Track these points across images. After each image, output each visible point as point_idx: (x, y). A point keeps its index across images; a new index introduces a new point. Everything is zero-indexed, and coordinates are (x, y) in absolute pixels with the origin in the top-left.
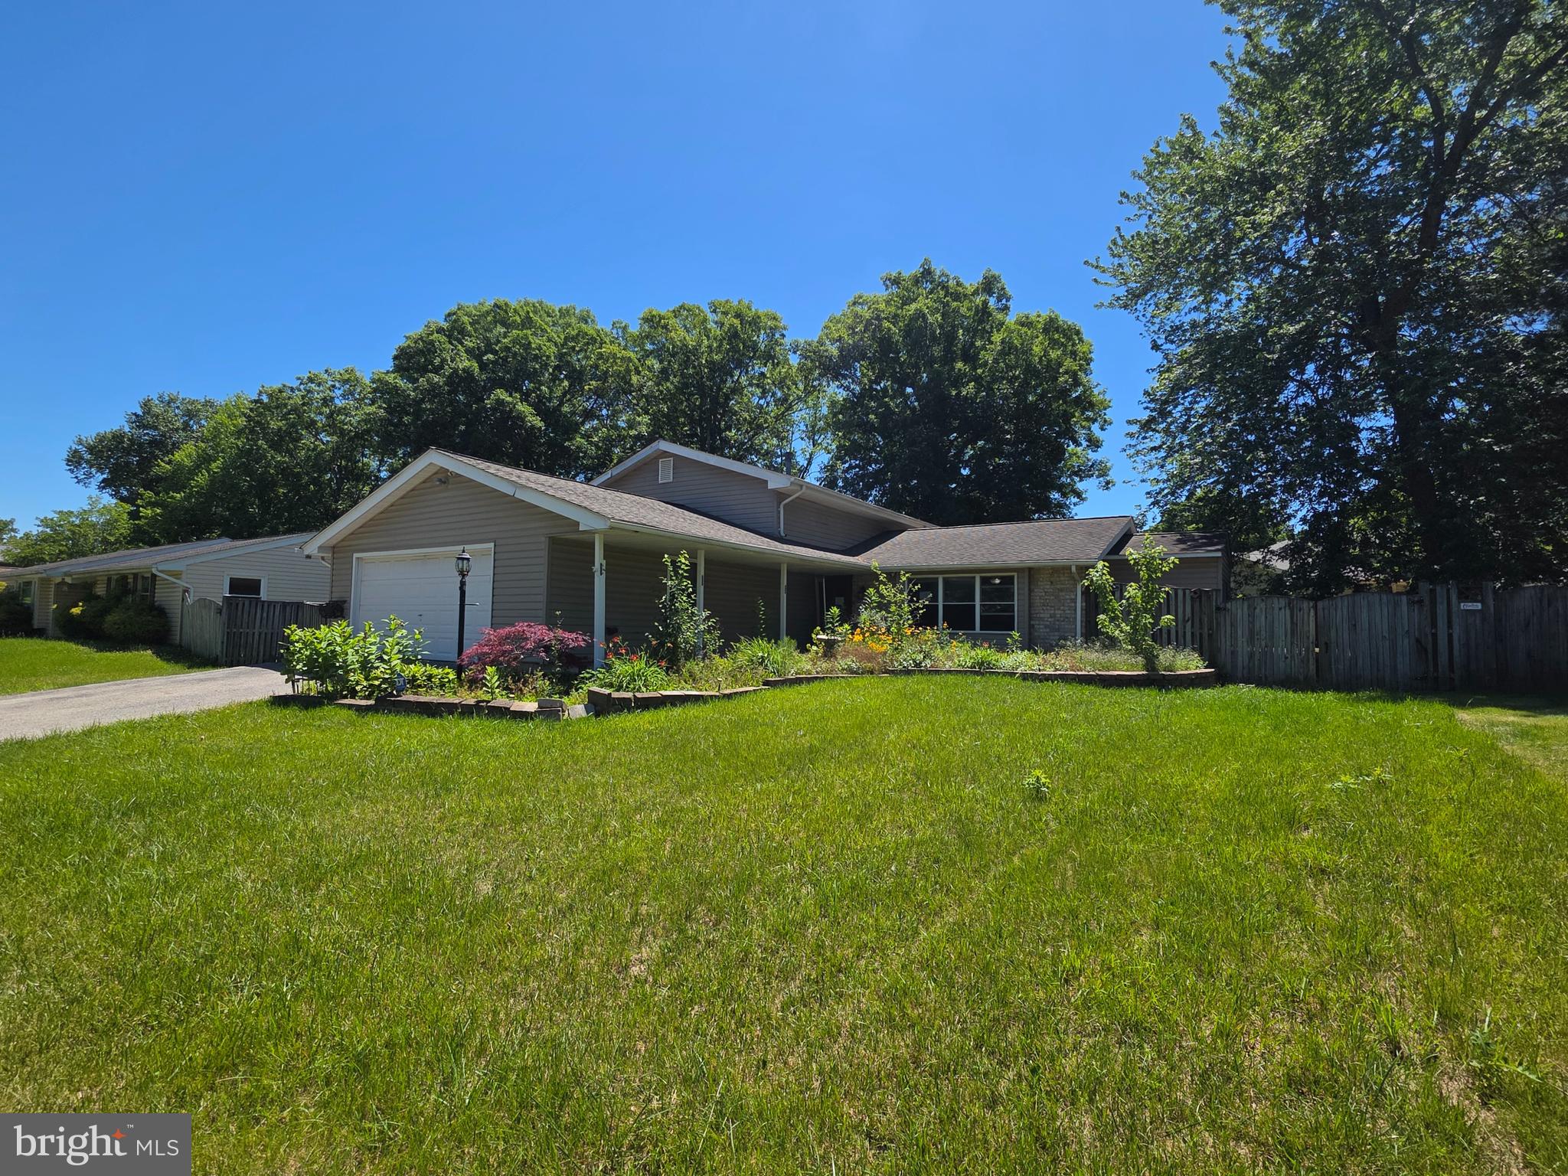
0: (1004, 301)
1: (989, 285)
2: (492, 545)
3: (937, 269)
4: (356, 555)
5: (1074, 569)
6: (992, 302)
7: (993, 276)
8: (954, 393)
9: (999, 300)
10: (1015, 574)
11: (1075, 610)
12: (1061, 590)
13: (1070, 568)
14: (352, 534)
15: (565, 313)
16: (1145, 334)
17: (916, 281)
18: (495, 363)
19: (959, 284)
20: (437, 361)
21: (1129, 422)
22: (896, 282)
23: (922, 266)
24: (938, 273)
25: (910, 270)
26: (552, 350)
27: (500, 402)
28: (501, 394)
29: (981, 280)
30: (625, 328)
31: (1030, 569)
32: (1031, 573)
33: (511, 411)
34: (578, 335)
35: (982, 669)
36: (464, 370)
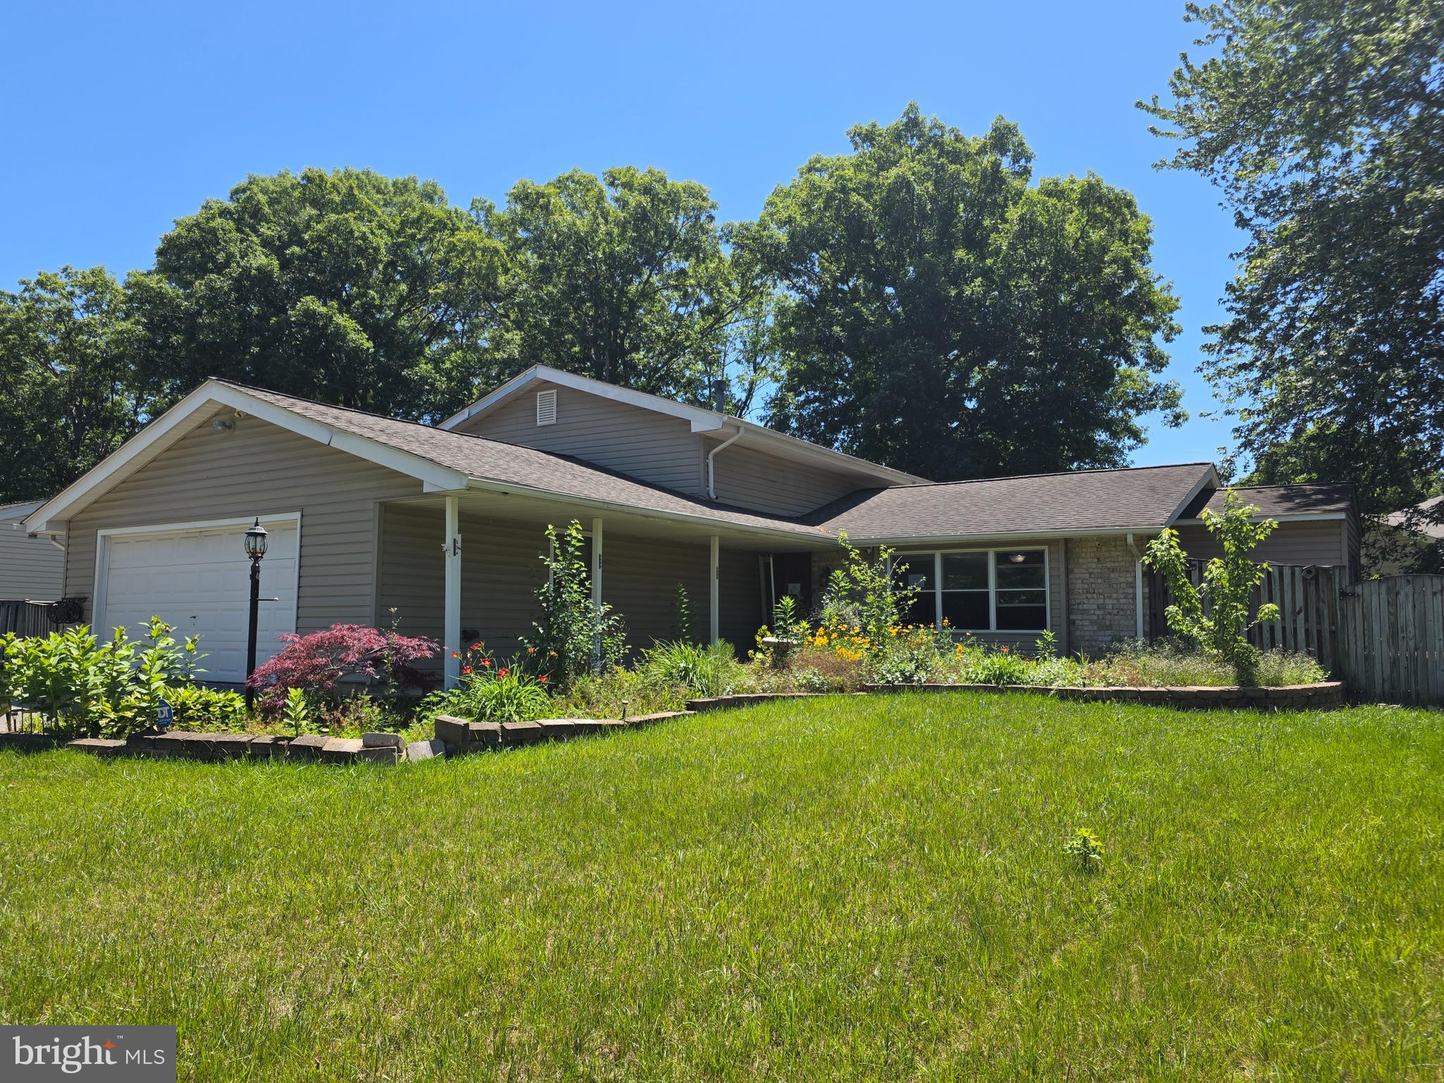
0: (1023, 162)
1: (1001, 139)
2: (297, 515)
3: (927, 118)
4: (101, 533)
5: (1130, 539)
6: (1006, 164)
7: (1007, 127)
8: (953, 293)
9: (1016, 160)
10: (1046, 548)
11: (1134, 598)
12: (1113, 570)
13: (1124, 538)
14: (96, 502)
15: (401, 188)
16: (1226, 203)
17: (898, 136)
18: (302, 258)
19: (958, 139)
20: (221, 257)
21: (1206, 330)
22: (869, 137)
23: (906, 114)
24: (928, 124)
25: (889, 120)
26: (382, 241)
27: (310, 315)
28: (311, 302)
29: (989, 132)
30: (489, 210)
31: (1067, 541)
32: (1068, 546)
33: (326, 326)
34: (419, 218)
35: (1000, 684)
36: (258, 269)
